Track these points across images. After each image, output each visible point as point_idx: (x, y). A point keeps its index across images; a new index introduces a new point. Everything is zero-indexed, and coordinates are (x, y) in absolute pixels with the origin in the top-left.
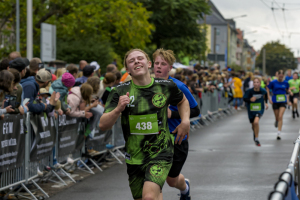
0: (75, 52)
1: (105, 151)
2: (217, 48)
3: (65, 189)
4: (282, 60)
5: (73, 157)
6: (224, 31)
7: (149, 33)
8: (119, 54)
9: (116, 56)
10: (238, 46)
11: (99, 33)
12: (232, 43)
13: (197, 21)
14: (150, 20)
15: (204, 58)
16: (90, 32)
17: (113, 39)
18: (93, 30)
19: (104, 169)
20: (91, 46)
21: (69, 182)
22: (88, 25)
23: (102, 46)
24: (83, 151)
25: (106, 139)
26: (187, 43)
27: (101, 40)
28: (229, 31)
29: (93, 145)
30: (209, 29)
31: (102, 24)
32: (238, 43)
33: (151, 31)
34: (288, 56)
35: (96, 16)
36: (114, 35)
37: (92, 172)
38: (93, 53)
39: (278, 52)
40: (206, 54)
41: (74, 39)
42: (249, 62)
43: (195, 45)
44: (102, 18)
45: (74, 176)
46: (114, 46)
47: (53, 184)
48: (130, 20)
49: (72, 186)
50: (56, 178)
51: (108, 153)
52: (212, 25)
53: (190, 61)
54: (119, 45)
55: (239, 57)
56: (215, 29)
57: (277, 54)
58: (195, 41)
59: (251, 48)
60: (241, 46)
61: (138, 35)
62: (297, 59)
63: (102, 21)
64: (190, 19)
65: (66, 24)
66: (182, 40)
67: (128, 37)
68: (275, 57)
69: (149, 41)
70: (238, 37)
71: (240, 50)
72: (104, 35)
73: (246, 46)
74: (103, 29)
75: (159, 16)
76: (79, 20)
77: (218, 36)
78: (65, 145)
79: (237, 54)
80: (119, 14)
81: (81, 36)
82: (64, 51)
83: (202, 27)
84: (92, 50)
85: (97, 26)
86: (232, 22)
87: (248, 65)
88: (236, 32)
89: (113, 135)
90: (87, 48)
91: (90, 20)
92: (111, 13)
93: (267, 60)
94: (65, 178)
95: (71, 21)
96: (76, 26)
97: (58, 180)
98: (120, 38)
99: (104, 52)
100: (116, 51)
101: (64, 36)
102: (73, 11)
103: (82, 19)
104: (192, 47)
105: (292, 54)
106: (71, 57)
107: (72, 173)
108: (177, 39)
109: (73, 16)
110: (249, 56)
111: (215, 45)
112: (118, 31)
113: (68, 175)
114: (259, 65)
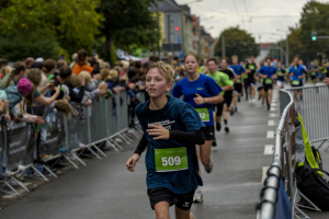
0: (17, 49)
1: (58, 156)
2: (172, 37)
3: (18, 199)
4: (243, 47)
5: (24, 164)
6: (178, 18)
7: (98, 24)
8: (65, 48)
9: (62, 51)
10: (194, 34)
11: (42, 27)
12: (188, 31)
13: (149, 9)
14: (98, 10)
15: (158, 49)
16: (33, 27)
17: (59, 33)
18: (36, 24)
19: (59, 175)
20: (34, 41)
21: (21, 191)
22: (30, 19)
23: (47, 41)
24: (35, 156)
25: (59, 142)
26: (139, 33)
27: (45, 34)
28: (184, 18)
29: (45, 149)
30: (162, 17)
31: (45, 17)
32: (194, 30)
33: (100, 21)
34: (250, 42)
35: (38, 8)
36: (59, 28)
37: (46, 179)
38: (37, 49)
39: (238, 38)
40: (161, 44)
41: (15, 35)
42: (207, 50)
43: (149, 35)
44: (45, 10)
45: (27, 184)
46: (59, 41)
47: (5, 194)
48: (76, 11)
49: (25, 195)
50: (7, 188)
51: (62, 158)
52: (165, 12)
53: (144, 52)
54: (64, 39)
55: (196, 45)
56: (169, 16)
57: (238, 41)
58: (148, 31)
59: (209, 35)
60: (198, 34)
61: (86, 27)
62: (258, 45)
63: (44, 13)
64: (142, 7)
65: (5, 18)
66: (134, 30)
67: (74, 29)
68: (235, 43)
69: (98, 33)
70: (194, 23)
71: (197, 38)
72: (48, 29)
73: (203, 33)
74: (47, 21)
75: (108, 4)
76: (20, 13)
77: (172, 25)
78: (15, 151)
79: (194, 42)
80: (64, 5)
81: (23, 30)
82: (4, 48)
83: (155, 15)
84: (35, 45)
85: (40, 19)
86: (186, 8)
87: (207, 55)
88: (192, 19)
89: (67, 138)
90: (30, 44)
91: (31, 13)
92: (55, 4)
93: (227, 48)
94: (17, 187)
95: (11, 15)
96: (17, 20)
97: (9, 190)
98: (65, 32)
99: (48, 47)
100: (62, 46)
101: (4, 32)
102: (12, 4)
103: (23, 12)
104: (145, 38)
105: (253, 40)
106: (12, 55)
107: (23, 181)
108: (129, 29)
109: (12, 8)
110: (207, 44)
111: (169, 34)
112: (64, 23)
113: (20, 183)
114: (218, 54)
